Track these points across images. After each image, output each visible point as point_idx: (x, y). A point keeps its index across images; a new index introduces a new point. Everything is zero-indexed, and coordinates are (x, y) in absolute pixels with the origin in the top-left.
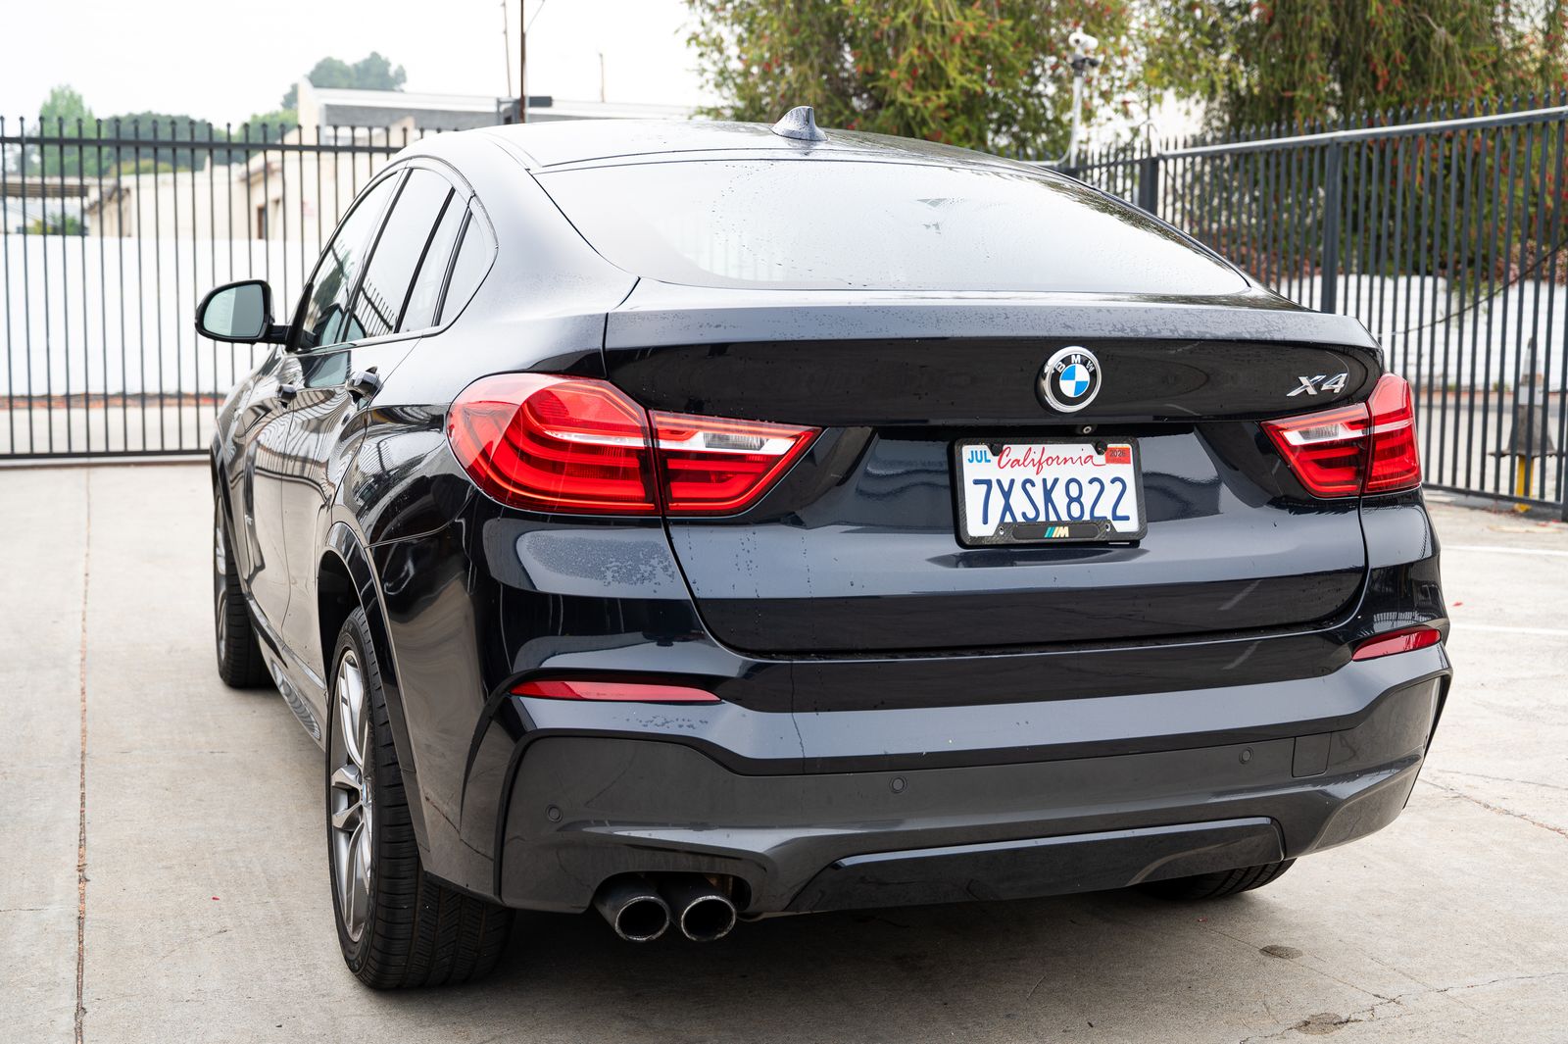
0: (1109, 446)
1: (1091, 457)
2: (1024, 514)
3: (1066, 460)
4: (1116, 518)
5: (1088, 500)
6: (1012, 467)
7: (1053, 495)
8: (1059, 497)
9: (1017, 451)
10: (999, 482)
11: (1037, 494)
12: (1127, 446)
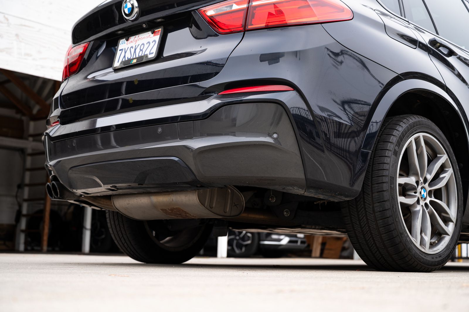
0: (156, 30)
1: (150, 35)
2: (128, 57)
3: (143, 38)
4: (150, 54)
5: (144, 50)
6: (130, 43)
7: (136, 50)
8: (138, 50)
9: (132, 39)
10: (125, 49)
11: (133, 50)
12: (161, 29)
